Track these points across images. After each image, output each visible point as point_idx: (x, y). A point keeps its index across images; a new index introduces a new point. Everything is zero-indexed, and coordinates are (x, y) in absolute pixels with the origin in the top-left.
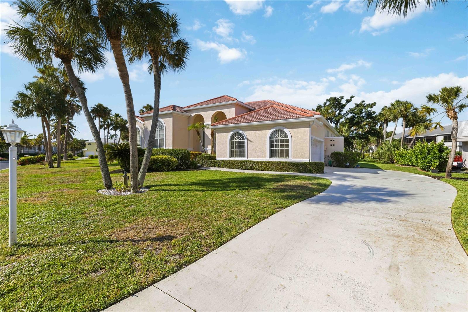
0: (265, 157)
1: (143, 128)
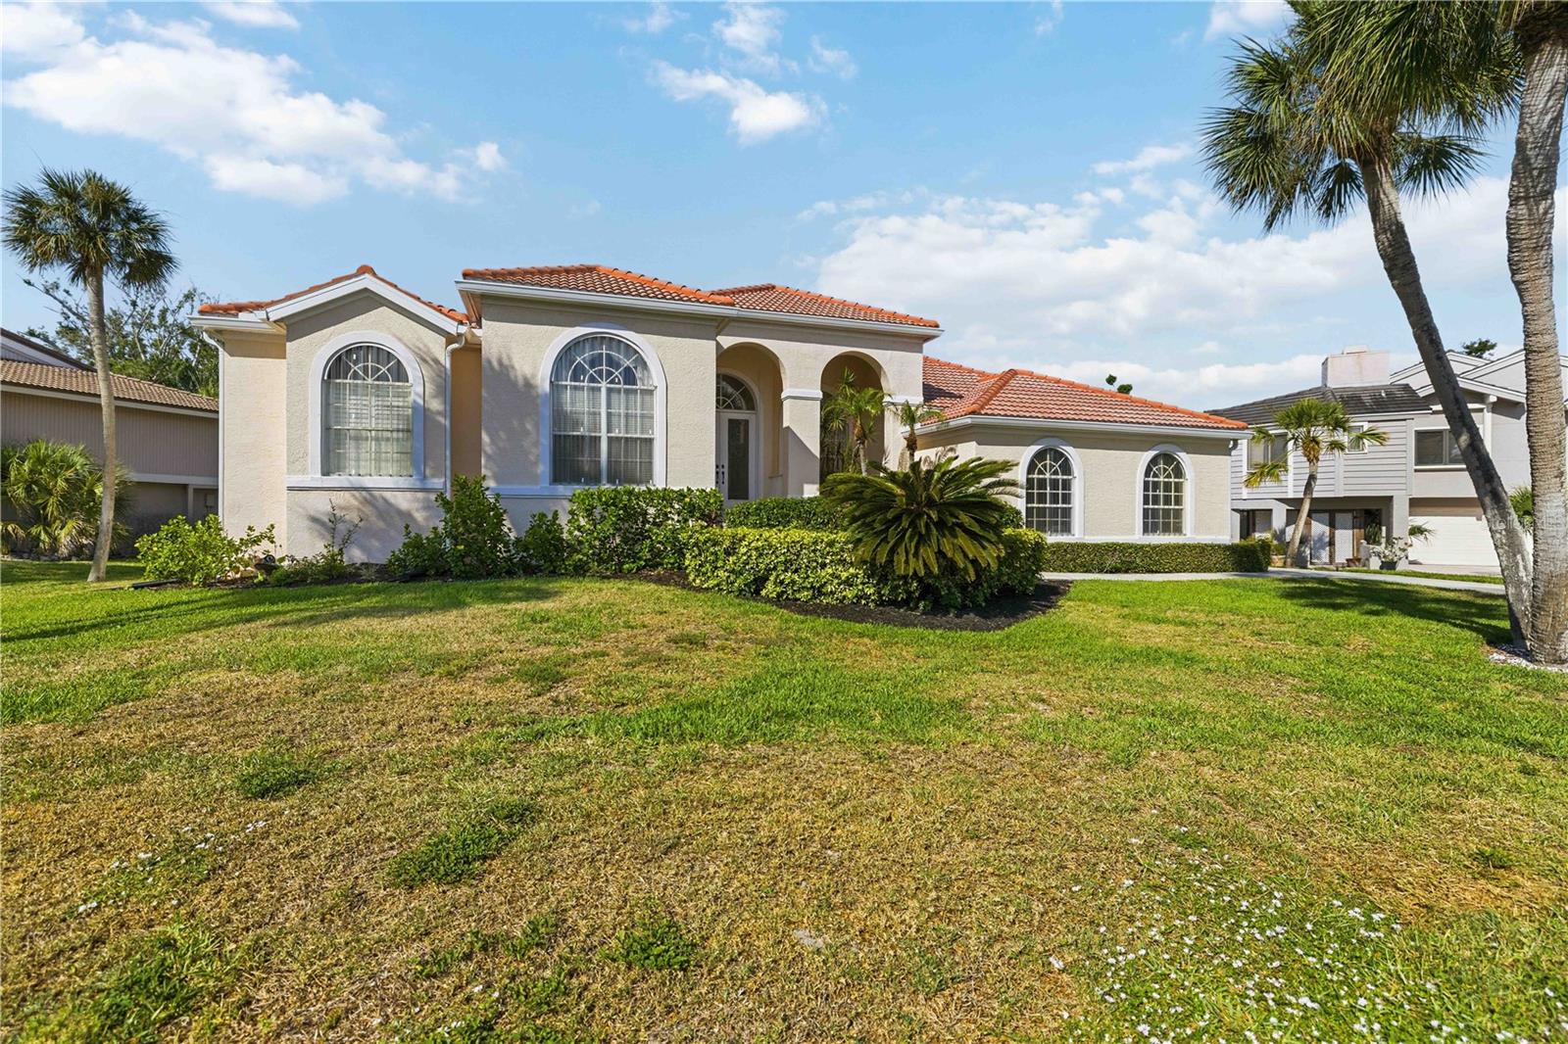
1: (442, 359)
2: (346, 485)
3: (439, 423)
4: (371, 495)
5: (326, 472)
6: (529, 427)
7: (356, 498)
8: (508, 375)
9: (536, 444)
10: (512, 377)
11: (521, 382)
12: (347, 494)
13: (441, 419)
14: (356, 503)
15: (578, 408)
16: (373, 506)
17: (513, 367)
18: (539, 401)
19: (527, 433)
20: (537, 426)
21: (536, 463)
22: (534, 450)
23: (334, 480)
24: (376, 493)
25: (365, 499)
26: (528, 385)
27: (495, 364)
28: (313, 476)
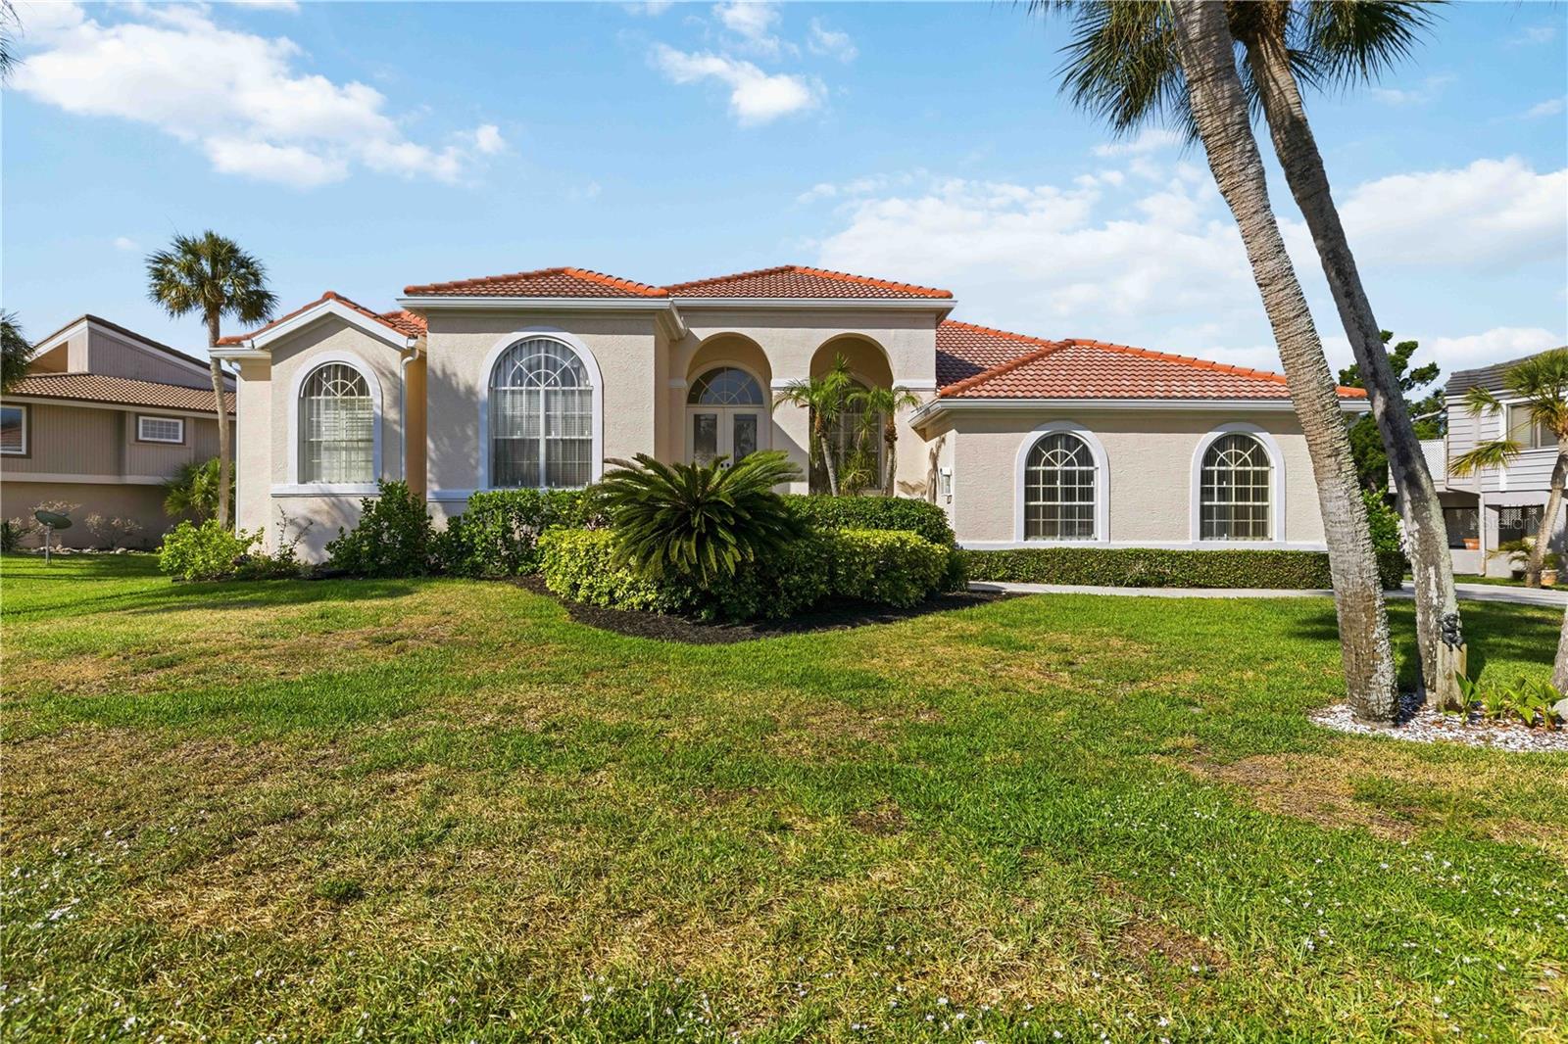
0: (1184, 535)
1: (398, 372)
2: (317, 491)
3: (395, 431)
4: (340, 501)
5: (303, 480)
6: (470, 432)
7: (326, 504)
8: (450, 384)
9: (476, 449)
10: (455, 385)
11: (462, 388)
12: (319, 500)
13: (397, 428)
14: (326, 507)
15: (517, 413)
16: (341, 511)
17: (455, 375)
18: (479, 407)
19: (467, 438)
20: (477, 432)
21: (476, 468)
22: (474, 454)
23: (310, 487)
24: (343, 499)
25: (334, 504)
26: (471, 391)
27: (439, 373)
28: (292, 485)
